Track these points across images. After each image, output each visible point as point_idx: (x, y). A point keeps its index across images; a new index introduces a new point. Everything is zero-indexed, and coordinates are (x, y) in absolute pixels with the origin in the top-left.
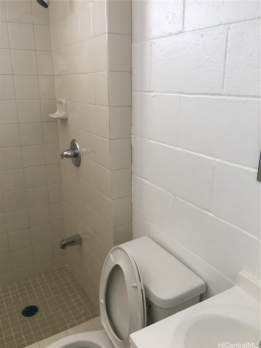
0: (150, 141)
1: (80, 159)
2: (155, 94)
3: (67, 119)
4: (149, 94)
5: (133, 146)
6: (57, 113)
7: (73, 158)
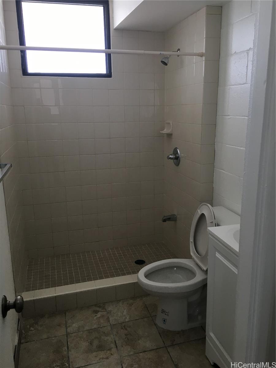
0: (226, 145)
1: (180, 160)
2: (230, 117)
3: (172, 134)
4: (227, 117)
5: (216, 150)
6: (165, 130)
7: (174, 160)
